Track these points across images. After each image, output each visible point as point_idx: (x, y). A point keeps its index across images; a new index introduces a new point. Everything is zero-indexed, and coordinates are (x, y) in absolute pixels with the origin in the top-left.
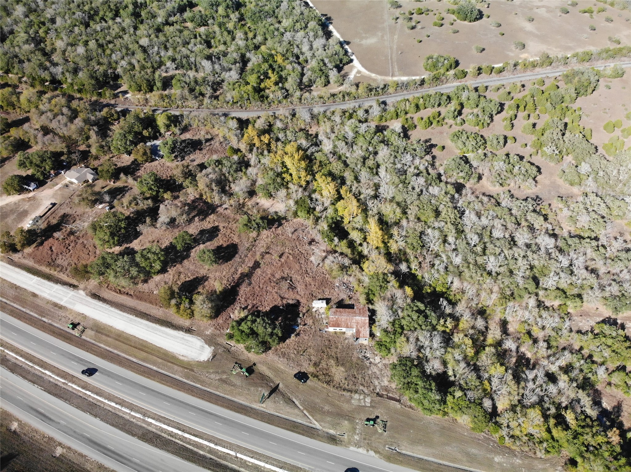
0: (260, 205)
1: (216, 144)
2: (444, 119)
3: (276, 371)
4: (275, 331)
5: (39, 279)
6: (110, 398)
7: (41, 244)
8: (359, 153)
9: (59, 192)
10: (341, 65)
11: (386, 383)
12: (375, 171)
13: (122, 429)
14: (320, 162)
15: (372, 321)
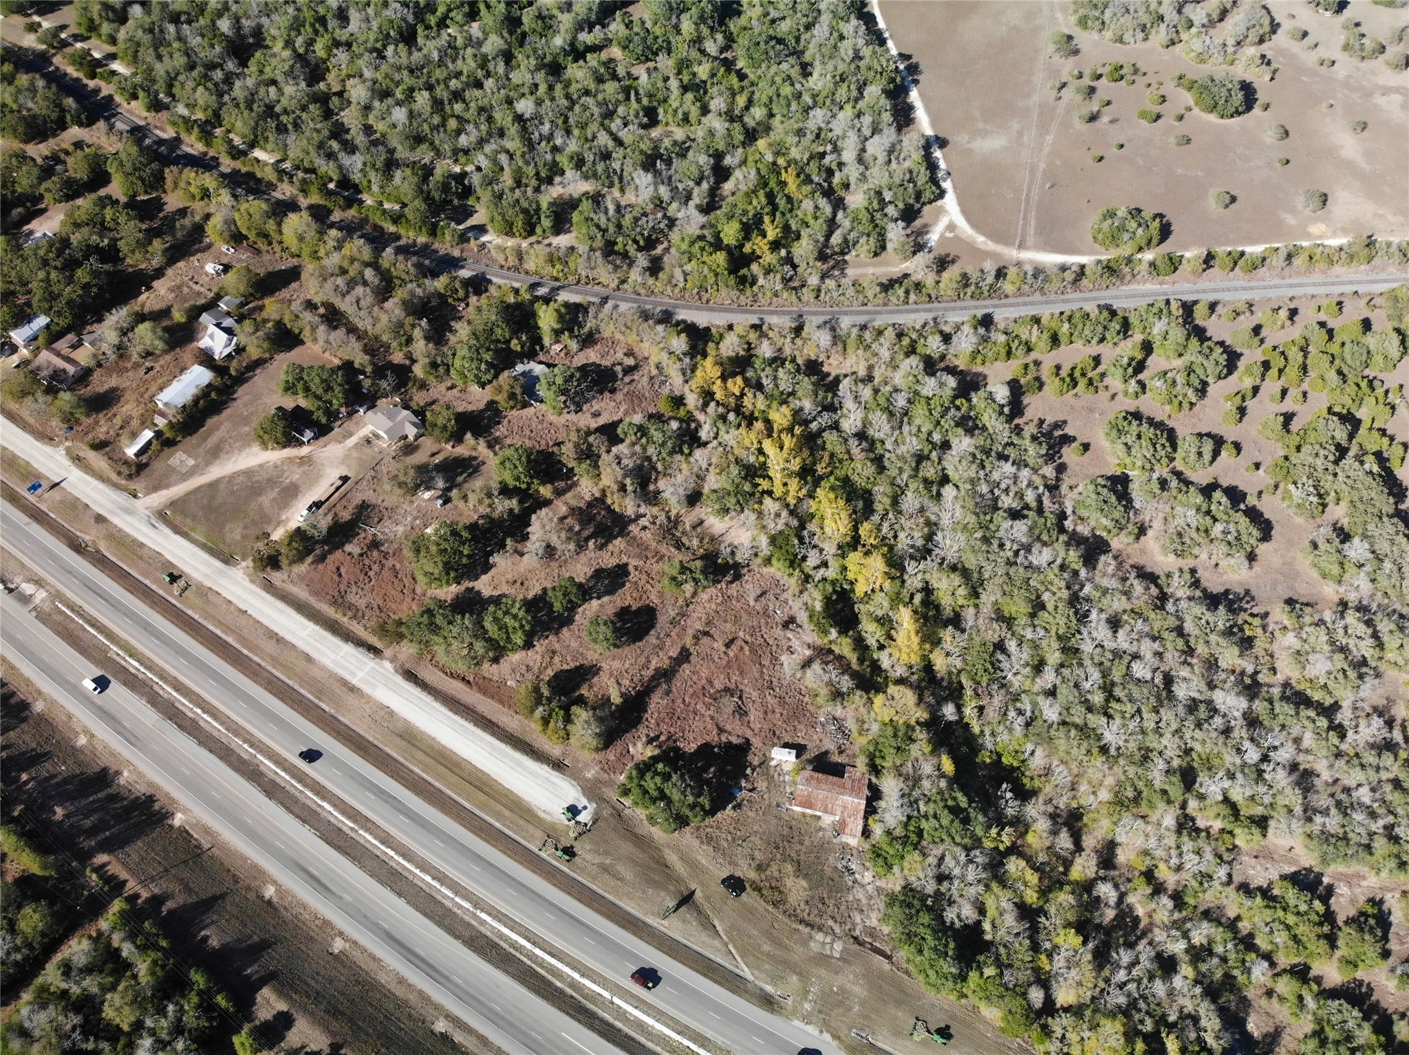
0: (706, 524)
1: (641, 380)
2: (1103, 375)
3: (693, 865)
4: (701, 800)
5: (317, 628)
6: (424, 866)
7: (322, 559)
8: (912, 444)
9: (355, 454)
10: (917, 206)
11: (873, 921)
12: (934, 489)
13: (440, 924)
14: (832, 455)
15: (871, 810)
